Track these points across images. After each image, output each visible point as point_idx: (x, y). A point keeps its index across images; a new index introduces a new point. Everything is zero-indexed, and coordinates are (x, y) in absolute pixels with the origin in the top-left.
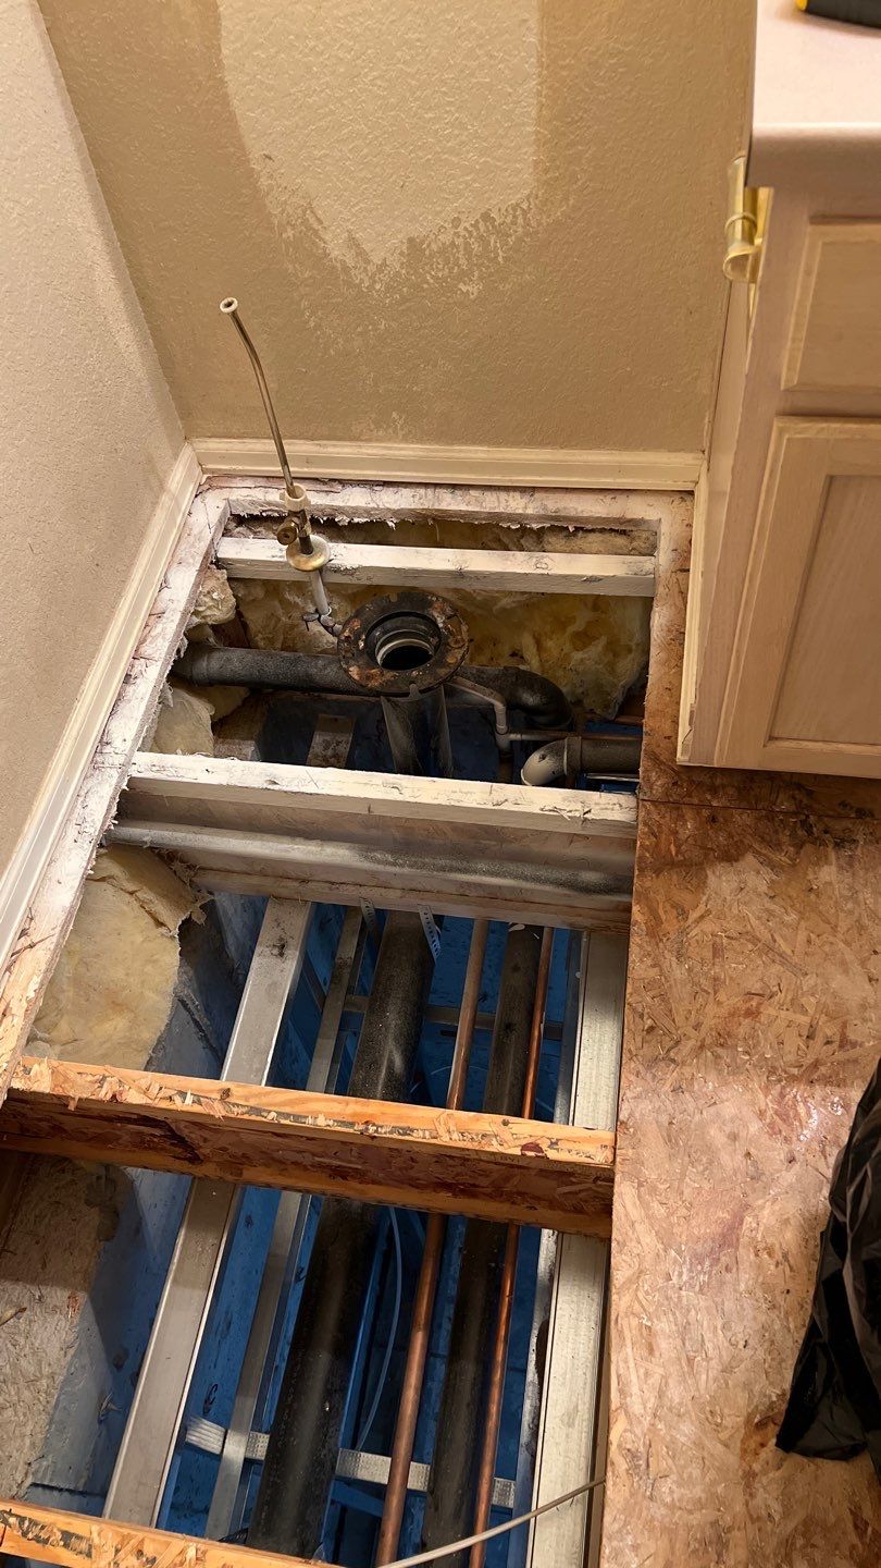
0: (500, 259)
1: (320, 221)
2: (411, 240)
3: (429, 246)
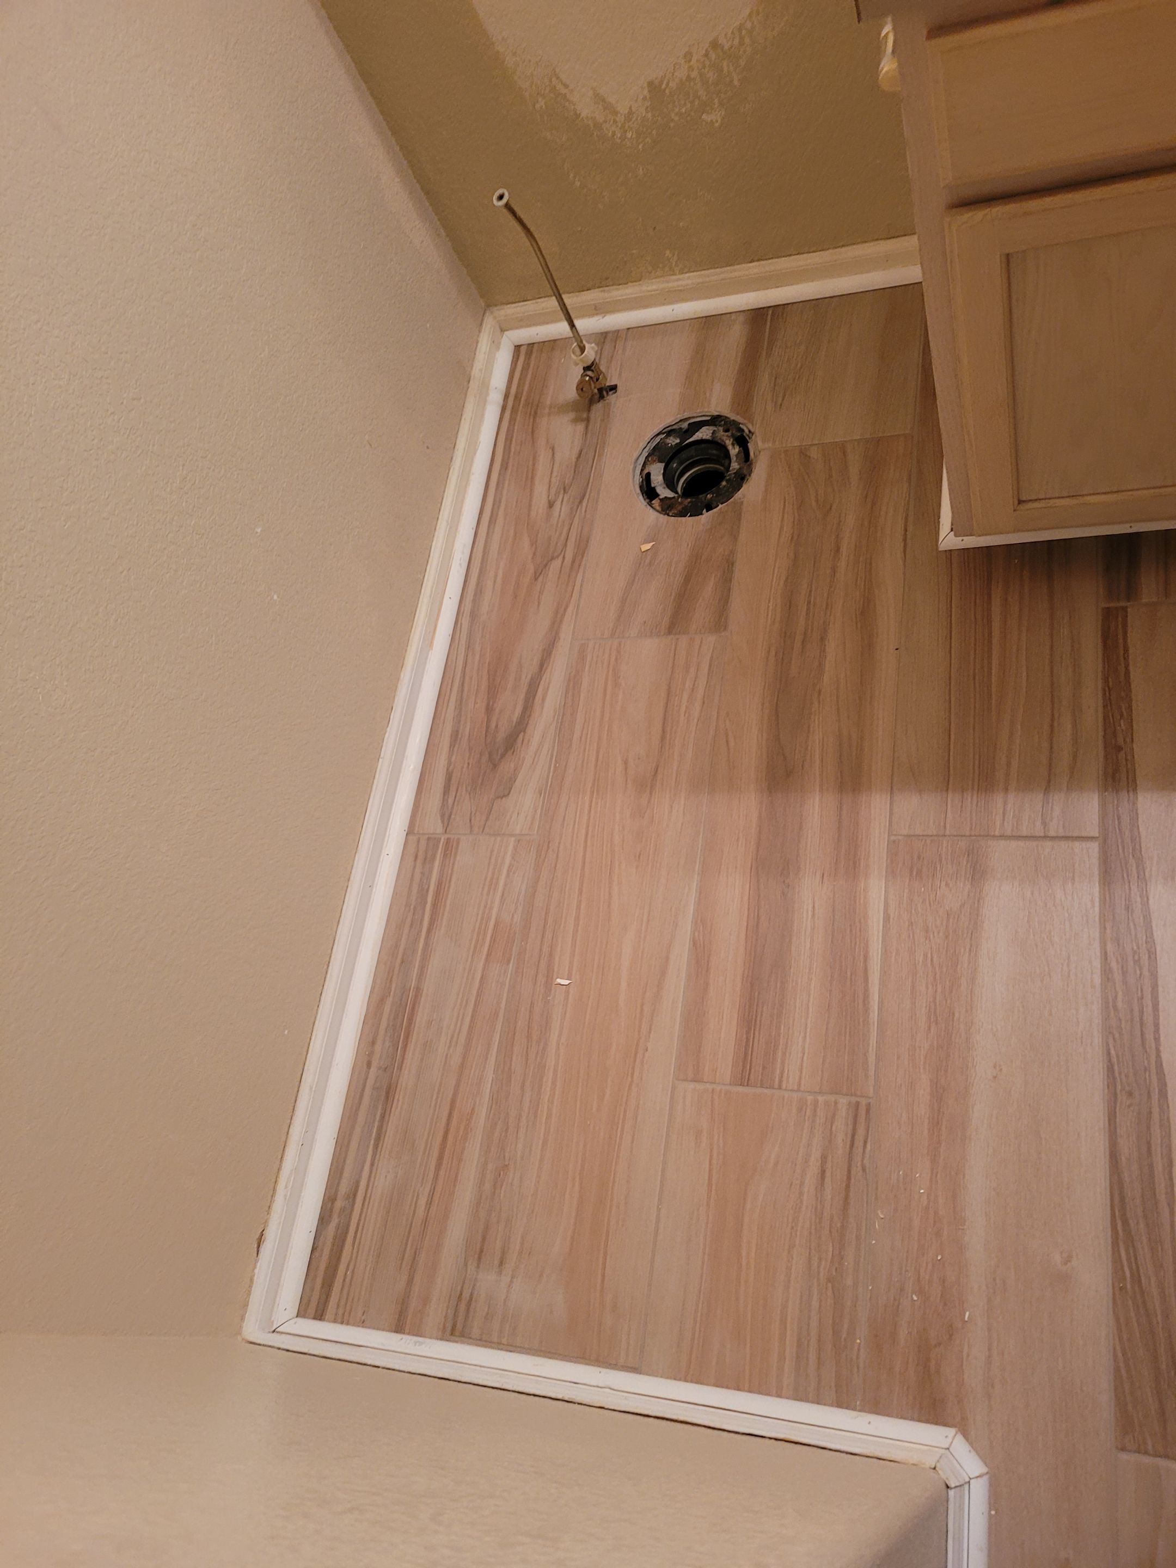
0: (736, 83)
1: (566, 86)
2: (650, 84)
3: (668, 84)
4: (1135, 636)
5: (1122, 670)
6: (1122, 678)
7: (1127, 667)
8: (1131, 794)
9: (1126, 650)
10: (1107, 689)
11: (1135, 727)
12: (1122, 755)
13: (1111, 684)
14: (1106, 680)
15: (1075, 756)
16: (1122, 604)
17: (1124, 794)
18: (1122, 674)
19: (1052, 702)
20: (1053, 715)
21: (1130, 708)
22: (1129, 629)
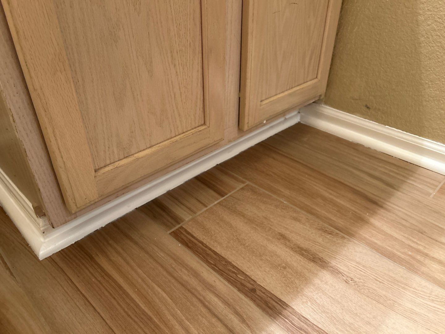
4: (198, 234)
5: (209, 252)
6: (215, 256)
7: (210, 249)
8: (287, 309)
9: (202, 243)
10: (213, 266)
11: (247, 274)
12: (258, 292)
13: (212, 262)
14: (207, 262)
15: (237, 313)
16: (178, 226)
17: (285, 312)
18: (212, 254)
19: (193, 294)
20: (200, 300)
21: (234, 267)
22: (194, 234)
